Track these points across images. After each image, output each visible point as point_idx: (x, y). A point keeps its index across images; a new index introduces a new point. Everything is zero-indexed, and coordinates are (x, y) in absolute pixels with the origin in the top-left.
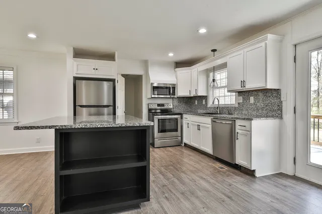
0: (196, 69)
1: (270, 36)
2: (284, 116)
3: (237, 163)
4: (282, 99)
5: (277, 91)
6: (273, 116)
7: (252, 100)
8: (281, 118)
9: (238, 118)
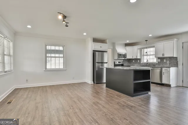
0: (137, 47)
1: (175, 39)
2: (179, 66)
3: (163, 83)
4: (178, 61)
5: (176, 58)
6: (174, 66)
7: (165, 61)
8: (178, 67)
9: (163, 67)
